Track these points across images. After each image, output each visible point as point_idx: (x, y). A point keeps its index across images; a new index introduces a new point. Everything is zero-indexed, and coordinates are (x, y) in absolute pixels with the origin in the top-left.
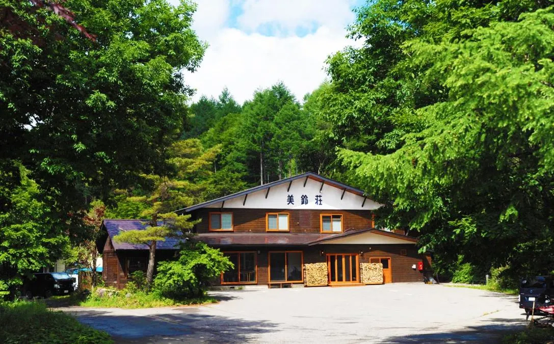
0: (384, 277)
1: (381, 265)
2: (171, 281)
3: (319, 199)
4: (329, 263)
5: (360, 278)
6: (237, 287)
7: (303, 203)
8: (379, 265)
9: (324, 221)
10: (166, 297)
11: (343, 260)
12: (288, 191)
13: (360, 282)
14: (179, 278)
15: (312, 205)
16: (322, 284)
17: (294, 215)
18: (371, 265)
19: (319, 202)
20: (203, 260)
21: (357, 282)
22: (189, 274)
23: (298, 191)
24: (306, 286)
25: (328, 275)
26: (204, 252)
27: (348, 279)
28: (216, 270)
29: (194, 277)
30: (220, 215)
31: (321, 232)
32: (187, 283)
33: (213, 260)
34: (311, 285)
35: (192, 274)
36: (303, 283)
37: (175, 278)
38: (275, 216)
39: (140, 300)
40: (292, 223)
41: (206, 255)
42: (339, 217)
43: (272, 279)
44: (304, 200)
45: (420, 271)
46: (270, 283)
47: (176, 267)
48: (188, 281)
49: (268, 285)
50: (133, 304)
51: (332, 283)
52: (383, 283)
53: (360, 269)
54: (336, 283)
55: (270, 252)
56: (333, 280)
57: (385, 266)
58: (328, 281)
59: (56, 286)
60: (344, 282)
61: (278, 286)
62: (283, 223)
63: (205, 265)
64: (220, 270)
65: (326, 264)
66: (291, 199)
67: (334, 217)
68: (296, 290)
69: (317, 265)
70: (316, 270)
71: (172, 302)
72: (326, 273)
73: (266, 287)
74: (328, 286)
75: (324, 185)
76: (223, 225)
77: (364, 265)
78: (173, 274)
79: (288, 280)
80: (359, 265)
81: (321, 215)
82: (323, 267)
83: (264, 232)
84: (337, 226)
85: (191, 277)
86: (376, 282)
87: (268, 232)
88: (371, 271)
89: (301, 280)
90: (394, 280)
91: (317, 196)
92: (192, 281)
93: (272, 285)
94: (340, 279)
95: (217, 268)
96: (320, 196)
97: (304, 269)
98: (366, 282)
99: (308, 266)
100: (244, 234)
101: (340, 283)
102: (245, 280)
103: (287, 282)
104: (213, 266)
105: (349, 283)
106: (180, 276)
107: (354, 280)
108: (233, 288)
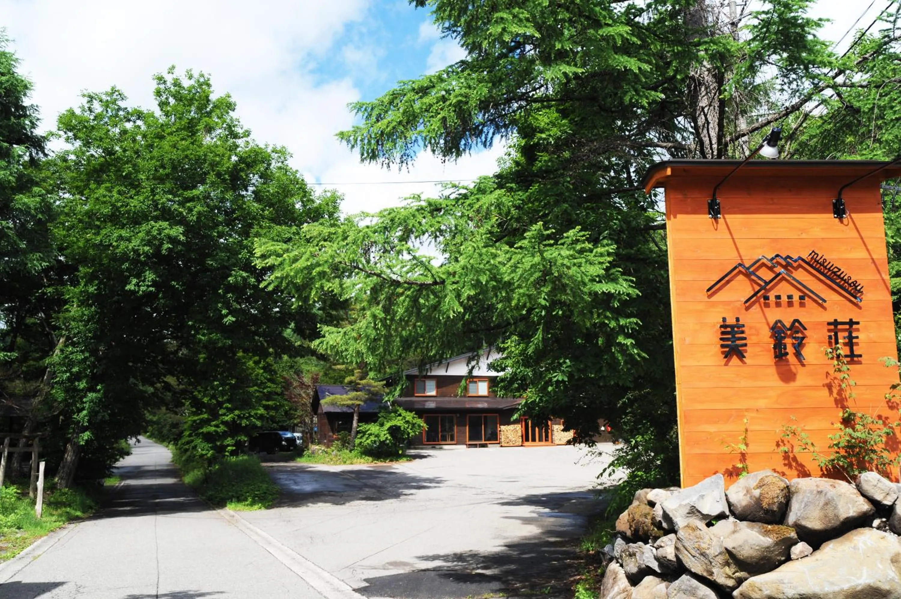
2: (369, 441)
4: (523, 426)
5: (552, 438)
6: (437, 447)
10: (366, 455)
12: (487, 359)
13: (552, 442)
14: (376, 439)
16: (517, 444)
17: (493, 382)
20: (398, 422)
21: (549, 443)
22: (385, 435)
24: (502, 446)
25: (522, 436)
26: (400, 415)
27: (541, 440)
28: (410, 431)
29: (389, 438)
30: (424, 381)
32: (383, 443)
33: (407, 422)
34: (506, 445)
35: (388, 435)
36: (499, 444)
37: (373, 438)
38: (476, 382)
39: (344, 458)
40: (490, 389)
41: (400, 418)
43: (471, 439)
45: (609, 433)
46: (468, 443)
47: (373, 428)
48: (384, 441)
49: (466, 444)
50: (337, 461)
51: (526, 444)
53: (552, 431)
54: (530, 443)
55: (468, 415)
56: (527, 440)
58: (522, 441)
59: (284, 443)
60: (537, 443)
61: (475, 446)
62: (483, 389)
63: (400, 427)
64: (414, 432)
65: (520, 426)
66: (490, 367)
68: (492, 449)
69: (511, 427)
70: (510, 431)
71: (370, 459)
72: (520, 434)
73: (465, 446)
74: (522, 446)
76: (427, 390)
77: (556, 427)
78: (370, 435)
79: (485, 440)
80: (552, 427)
82: (518, 428)
83: (465, 396)
85: (387, 438)
87: (469, 397)
88: (563, 432)
89: (497, 440)
92: (388, 441)
93: (469, 445)
94: (534, 440)
95: (411, 429)
97: (500, 431)
98: (557, 442)
99: (503, 428)
100: (447, 399)
101: (534, 443)
102: (445, 440)
103: (483, 442)
104: (408, 428)
105: (541, 443)
106: (377, 436)
107: (547, 440)
108: (434, 448)
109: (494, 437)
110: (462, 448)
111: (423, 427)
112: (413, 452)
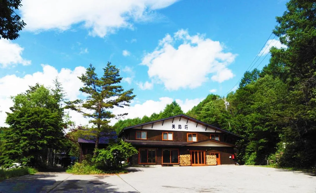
0: (217, 162)
1: (216, 156)
3: (186, 127)
4: (191, 155)
5: (206, 162)
6: (146, 166)
7: (179, 128)
8: (215, 156)
9: (188, 136)
10: (98, 169)
11: (198, 154)
12: (172, 123)
13: (206, 164)
14: (104, 158)
15: (183, 129)
16: (188, 165)
17: (175, 133)
18: (211, 156)
19: (186, 128)
20: (120, 148)
22: (110, 155)
23: (177, 123)
24: (180, 166)
25: (191, 161)
26: (121, 144)
27: (200, 163)
28: (126, 154)
29: (113, 157)
30: (141, 132)
31: (188, 141)
32: (108, 161)
33: (125, 148)
34: (183, 165)
36: (179, 164)
37: (101, 158)
38: (167, 134)
40: (174, 137)
41: (121, 146)
42: (196, 135)
43: (164, 162)
44: (180, 127)
45: (233, 159)
46: (162, 164)
47: (103, 152)
48: (110, 159)
49: (162, 165)
50: (81, 172)
51: (193, 165)
52: (217, 165)
53: (206, 158)
54: (195, 164)
55: (163, 149)
56: (193, 163)
57: (217, 157)
58: (191, 163)
60: (198, 164)
61: (166, 165)
62: (170, 137)
63: (120, 151)
65: (190, 155)
66: (174, 126)
67: (193, 135)
68: (175, 168)
69: (185, 156)
70: (185, 158)
72: (190, 159)
74: (191, 166)
75: (189, 121)
76: (142, 137)
77: (208, 156)
78: (101, 155)
80: (205, 156)
81: (187, 134)
82: (189, 157)
83: (161, 140)
84: (195, 139)
86: (213, 164)
87: (163, 141)
88: (211, 159)
89: (178, 163)
90: (221, 164)
91: (186, 125)
93: (163, 165)
94: (197, 163)
96: (187, 126)
97: (179, 158)
98: (208, 164)
99: (181, 156)
100: (152, 141)
102: (151, 162)
103: (171, 163)
104: (125, 152)
105: (200, 165)
106: (105, 156)
107: (203, 163)
108: (144, 166)
109: (176, 161)
110: (159, 167)
111: (135, 151)
112: (131, 168)
